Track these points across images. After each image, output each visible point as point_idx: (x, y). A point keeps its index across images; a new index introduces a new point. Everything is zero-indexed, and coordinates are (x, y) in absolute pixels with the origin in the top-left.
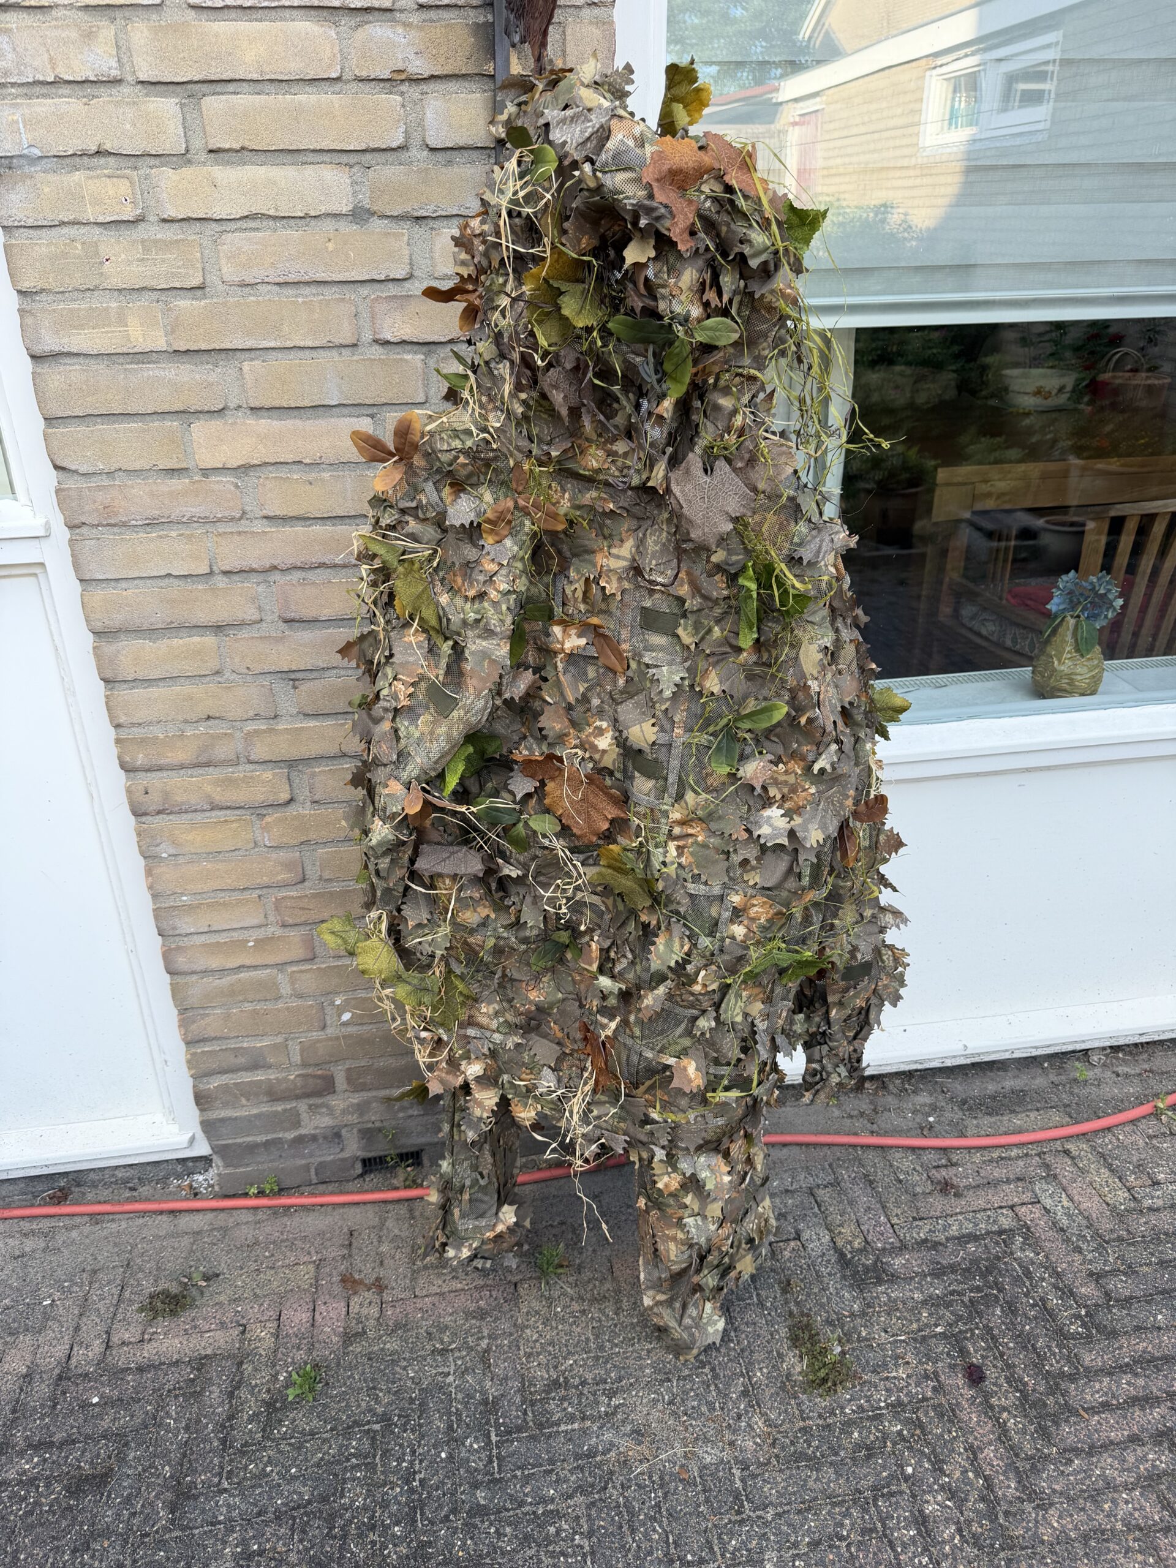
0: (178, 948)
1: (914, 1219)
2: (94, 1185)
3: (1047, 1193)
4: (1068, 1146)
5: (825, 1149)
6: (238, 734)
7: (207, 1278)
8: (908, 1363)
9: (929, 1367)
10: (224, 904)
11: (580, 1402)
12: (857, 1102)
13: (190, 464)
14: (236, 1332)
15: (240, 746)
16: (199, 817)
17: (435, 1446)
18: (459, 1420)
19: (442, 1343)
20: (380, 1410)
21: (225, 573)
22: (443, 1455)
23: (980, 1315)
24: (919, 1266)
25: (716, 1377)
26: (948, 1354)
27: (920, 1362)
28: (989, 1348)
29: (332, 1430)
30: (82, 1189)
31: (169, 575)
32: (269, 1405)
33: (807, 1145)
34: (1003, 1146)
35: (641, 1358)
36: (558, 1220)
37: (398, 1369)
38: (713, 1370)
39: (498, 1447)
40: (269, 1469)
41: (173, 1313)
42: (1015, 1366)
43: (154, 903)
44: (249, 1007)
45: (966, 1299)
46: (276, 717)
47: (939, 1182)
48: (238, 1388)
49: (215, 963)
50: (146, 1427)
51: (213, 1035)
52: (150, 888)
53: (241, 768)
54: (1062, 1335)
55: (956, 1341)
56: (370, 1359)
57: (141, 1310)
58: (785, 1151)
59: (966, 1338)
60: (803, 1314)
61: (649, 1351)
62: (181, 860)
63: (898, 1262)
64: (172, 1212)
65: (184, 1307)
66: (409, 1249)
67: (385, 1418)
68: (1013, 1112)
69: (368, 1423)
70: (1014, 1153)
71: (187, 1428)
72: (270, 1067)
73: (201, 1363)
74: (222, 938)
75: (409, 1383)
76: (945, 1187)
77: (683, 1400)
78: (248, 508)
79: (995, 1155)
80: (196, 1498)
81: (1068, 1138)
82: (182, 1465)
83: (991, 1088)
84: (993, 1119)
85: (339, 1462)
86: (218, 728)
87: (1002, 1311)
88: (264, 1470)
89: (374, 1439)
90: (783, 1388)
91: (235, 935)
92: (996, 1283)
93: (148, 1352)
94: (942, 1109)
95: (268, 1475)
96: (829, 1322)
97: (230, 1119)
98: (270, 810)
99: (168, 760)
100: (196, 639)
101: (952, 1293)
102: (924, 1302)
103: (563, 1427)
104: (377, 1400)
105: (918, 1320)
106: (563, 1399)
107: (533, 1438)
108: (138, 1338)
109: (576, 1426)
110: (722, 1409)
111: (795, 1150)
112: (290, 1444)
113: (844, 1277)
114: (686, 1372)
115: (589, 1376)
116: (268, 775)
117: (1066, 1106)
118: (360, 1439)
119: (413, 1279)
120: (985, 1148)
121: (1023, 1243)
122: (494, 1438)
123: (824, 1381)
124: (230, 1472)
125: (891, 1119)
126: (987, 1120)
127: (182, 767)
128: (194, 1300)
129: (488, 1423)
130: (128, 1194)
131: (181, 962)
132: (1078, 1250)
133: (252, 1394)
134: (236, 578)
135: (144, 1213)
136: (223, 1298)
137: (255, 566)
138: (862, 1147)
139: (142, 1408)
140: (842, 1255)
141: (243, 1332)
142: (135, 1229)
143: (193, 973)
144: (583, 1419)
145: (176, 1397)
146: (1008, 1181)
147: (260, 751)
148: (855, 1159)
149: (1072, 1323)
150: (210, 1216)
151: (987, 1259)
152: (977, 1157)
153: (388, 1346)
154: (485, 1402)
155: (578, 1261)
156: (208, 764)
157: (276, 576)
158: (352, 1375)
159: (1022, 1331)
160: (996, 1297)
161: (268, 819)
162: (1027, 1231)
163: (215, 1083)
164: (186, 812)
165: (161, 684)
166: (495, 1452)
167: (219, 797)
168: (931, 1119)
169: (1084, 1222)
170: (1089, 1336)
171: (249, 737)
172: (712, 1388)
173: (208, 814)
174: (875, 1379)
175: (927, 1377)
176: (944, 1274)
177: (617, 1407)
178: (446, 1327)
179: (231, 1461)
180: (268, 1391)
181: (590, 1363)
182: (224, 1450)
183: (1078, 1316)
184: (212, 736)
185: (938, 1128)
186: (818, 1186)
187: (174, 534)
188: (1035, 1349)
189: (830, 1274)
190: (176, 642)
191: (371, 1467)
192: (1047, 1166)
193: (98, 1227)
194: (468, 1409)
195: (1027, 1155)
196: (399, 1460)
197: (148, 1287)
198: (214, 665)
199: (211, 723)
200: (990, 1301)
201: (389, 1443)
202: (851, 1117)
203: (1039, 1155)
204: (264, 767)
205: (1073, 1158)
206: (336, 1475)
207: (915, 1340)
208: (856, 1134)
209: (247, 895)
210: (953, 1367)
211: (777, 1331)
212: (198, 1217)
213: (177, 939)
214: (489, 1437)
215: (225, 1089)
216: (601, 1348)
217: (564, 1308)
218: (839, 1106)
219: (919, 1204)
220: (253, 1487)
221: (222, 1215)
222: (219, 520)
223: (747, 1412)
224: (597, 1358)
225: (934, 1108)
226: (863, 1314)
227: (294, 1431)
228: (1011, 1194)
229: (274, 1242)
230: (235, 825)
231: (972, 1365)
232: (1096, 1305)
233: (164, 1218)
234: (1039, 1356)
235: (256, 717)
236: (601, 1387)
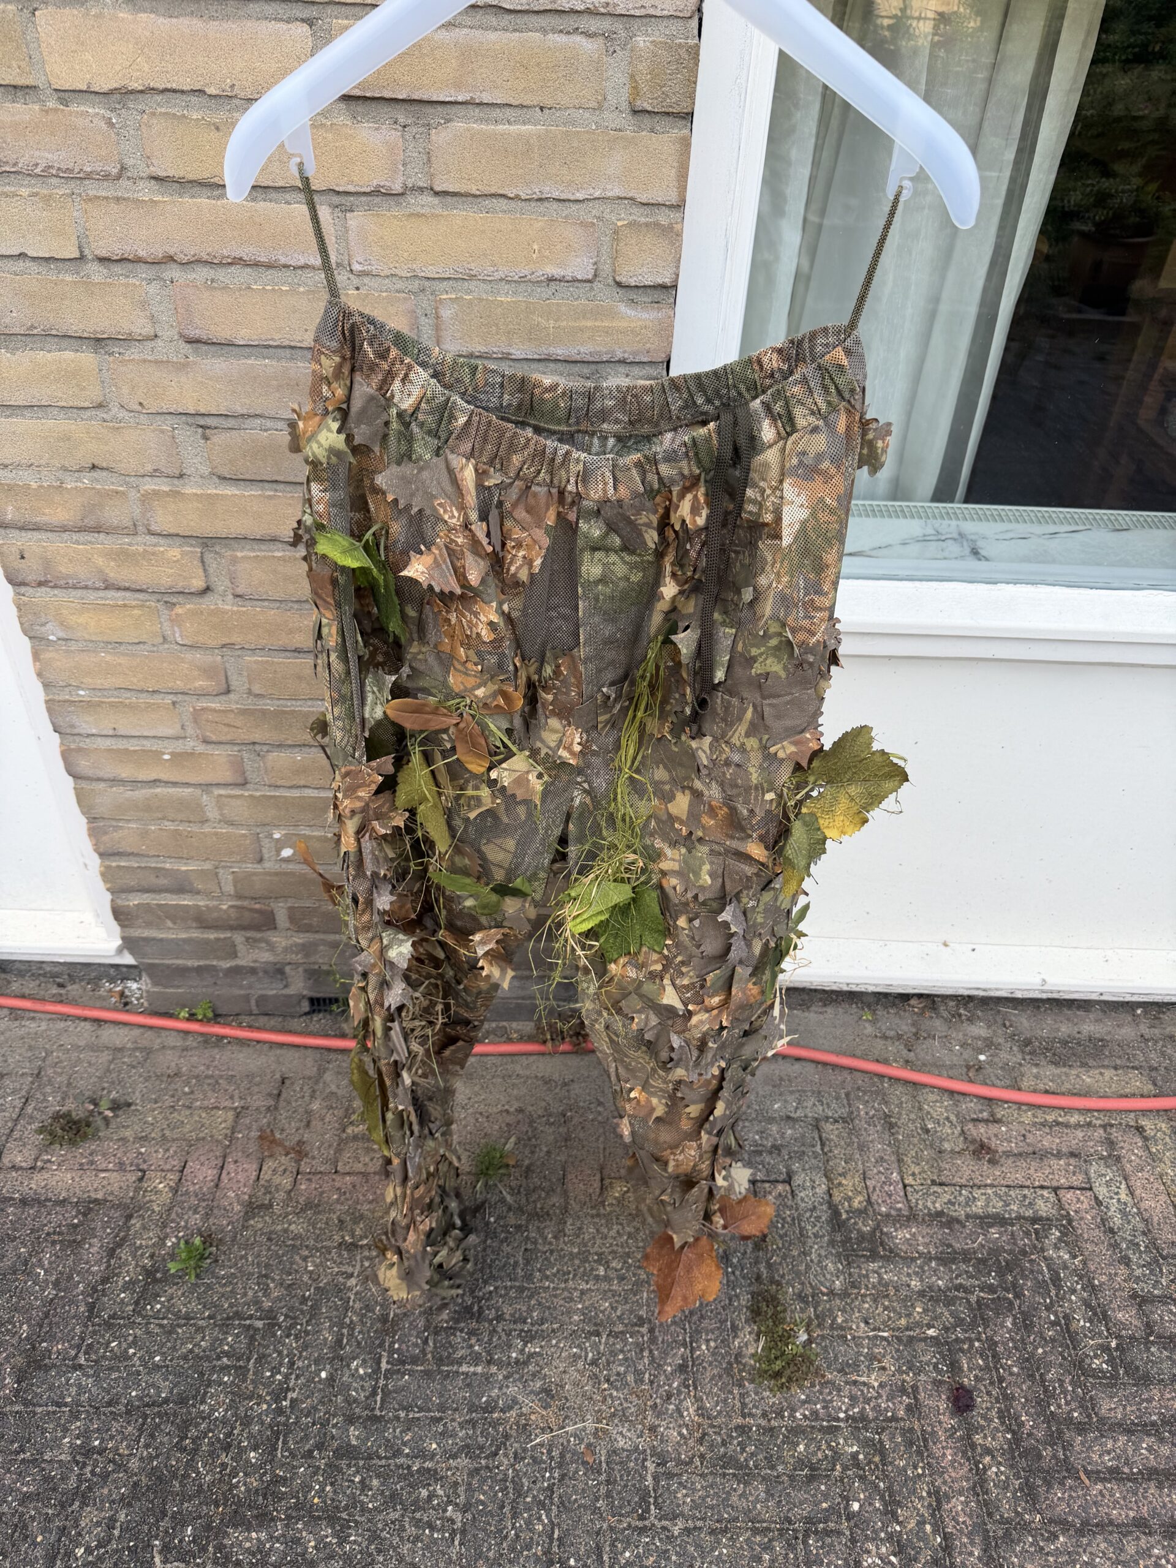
0: (79, 750)
1: (934, 1182)
2: (21, 974)
3: (1102, 1178)
4: (1143, 1122)
5: (846, 1074)
6: (133, 494)
7: (116, 1106)
8: (884, 1369)
9: (909, 1378)
10: (132, 707)
11: (490, 1341)
12: (897, 1021)
13: (40, 82)
14: (133, 1177)
15: (137, 511)
16: (92, 596)
17: (317, 1362)
18: (351, 1335)
19: (353, 1236)
20: (267, 1304)
21: (102, 260)
22: (323, 1375)
23: (986, 1323)
24: (926, 1245)
25: (653, 1340)
26: (935, 1366)
27: (899, 1371)
28: (986, 1368)
29: (210, 1317)
30: (8, 976)
31: (22, 255)
32: (149, 1273)
33: (825, 1064)
34: (1063, 1109)
35: (571, 1299)
36: (516, 1105)
37: (297, 1258)
38: (651, 1331)
39: (386, 1378)
40: (131, 1351)
41: (72, 1143)
42: (1013, 1398)
43: (47, 694)
44: (171, 826)
45: (973, 1299)
46: (181, 476)
47: (973, 1141)
48: (120, 1245)
49: (125, 772)
50: (14, 1273)
51: (129, 850)
52: (39, 675)
53: (139, 539)
54: (1079, 1366)
55: (949, 1350)
56: (270, 1239)
57: (40, 1131)
58: (797, 1066)
59: (962, 1350)
60: (772, 1281)
61: (583, 1292)
62: (73, 646)
63: (901, 1236)
64: (97, 1021)
65: (85, 1137)
66: (340, 1113)
67: (270, 1316)
68: (1084, 1065)
69: (251, 1317)
70: (1074, 1119)
71: (56, 1284)
72: (198, 892)
73: (89, 1207)
74: (133, 745)
75: (305, 1278)
76: (981, 1150)
77: (608, 1363)
78: (129, 162)
79: (1050, 1118)
80: (47, 1369)
81: (1145, 1112)
82: (41, 1326)
83: (1065, 1029)
84: (1058, 1071)
85: (208, 1359)
86: (106, 483)
87: (1014, 1324)
88: (126, 1351)
89: (252, 1339)
90: (728, 1371)
91: (148, 745)
92: (1014, 1285)
93: (36, 1183)
94: (998, 1047)
95: (130, 1358)
96: (801, 1297)
97: (154, 939)
98: (181, 599)
99: (45, 519)
100: (68, 355)
101: (958, 1288)
102: (922, 1294)
103: (464, 1368)
104: (266, 1291)
105: (909, 1315)
106: (472, 1333)
107: (427, 1374)
108: (30, 1164)
109: (479, 1369)
110: (651, 1382)
111: (810, 1068)
112: (161, 1326)
113: (832, 1243)
114: (621, 1328)
115: (507, 1310)
116: (174, 553)
117: (1152, 1069)
118: (237, 1336)
119: (339, 1151)
120: (1039, 1107)
121: (1060, 1239)
122: (384, 1366)
123: (777, 1375)
124: (90, 1346)
125: (935, 1050)
126: (1050, 1071)
127: (64, 529)
128: (98, 1130)
129: (381, 1345)
130: (55, 990)
131: (84, 765)
132: (1126, 1261)
133: (134, 1257)
134: (117, 269)
135: (66, 1017)
136: (128, 1133)
137: (142, 253)
138: (890, 1078)
139: (16, 1248)
140: (836, 1213)
141: (141, 1179)
142: (54, 1033)
143: (99, 779)
144: (489, 1362)
145: (54, 1243)
146: (1059, 1155)
147: (162, 520)
148: (877, 1093)
149: (1096, 1356)
150: (137, 1032)
151: (1010, 1252)
152: (1028, 1117)
153: (293, 1227)
154: (384, 1319)
155: (527, 1162)
156: (97, 530)
157: (173, 272)
158: (244, 1257)
159: (1032, 1355)
160: (1011, 1303)
161: (179, 610)
162: (1067, 1224)
163: (134, 900)
164: (75, 587)
165: (27, 413)
166: (382, 1382)
167: (113, 573)
168: (982, 1057)
169: (1141, 1226)
170: (1115, 1376)
171: (147, 498)
172: (646, 1353)
173: (101, 594)
174: (839, 1380)
175: (903, 1391)
176: (953, 1261)
177: (531, 1355)
178: (362, 1217)
179: (94, 1333)
180: (152, 1256)
181: (512, 1294)
182: (89, 1318)
183: (1106, 1348)
184: (98, 492)
185: (989, 1070)
186: (827, 1118)
187: (24, 192)
188: (1043, 1381)
189: (816, 1236)
190: (41, 356)
191: (242, 1372)
192: (1111, 1143)
193: (17, 1023)
194: (363, 1324)
195: (1089, 1124)
196: (275, 1370)
197: (53, 1103)
198: (94, 393)
199: (95, 474)
200: (1002, 1307)
201: (267, 1347)
202: (885, 1037)
203: (1104, 1127)
204: (169, 541)
205: (1146, 1139)
206: (202, 1374)
207: (899, 1339)
208: (886, 1062)
209: (157, 699)
210: (937, 1383)
211: (737, 1296)
212: (123, 1031)
213: (77, 738)
214: (379, 1363)
215: (147, 908)
216: (529, 1277)
217: (499, 1218)
218: (873, 1022)
219: (944, 1165)
220: (111, 1369)
221: (149, 1034)
222: (88, 176)
223: (679, 1392)
224: (521, 1290)
225: (989, 1044)
226: (845, 1294)
227: (168, 1311)
228: (1059, 1172)
229: (197, 1077)
230: (136, 612)
231: (962, 1387)
232: (1132, 1337)
233: (87, 1025)
234: (1046, 1391)
235: (156, 473)
236: (519, 1326)
